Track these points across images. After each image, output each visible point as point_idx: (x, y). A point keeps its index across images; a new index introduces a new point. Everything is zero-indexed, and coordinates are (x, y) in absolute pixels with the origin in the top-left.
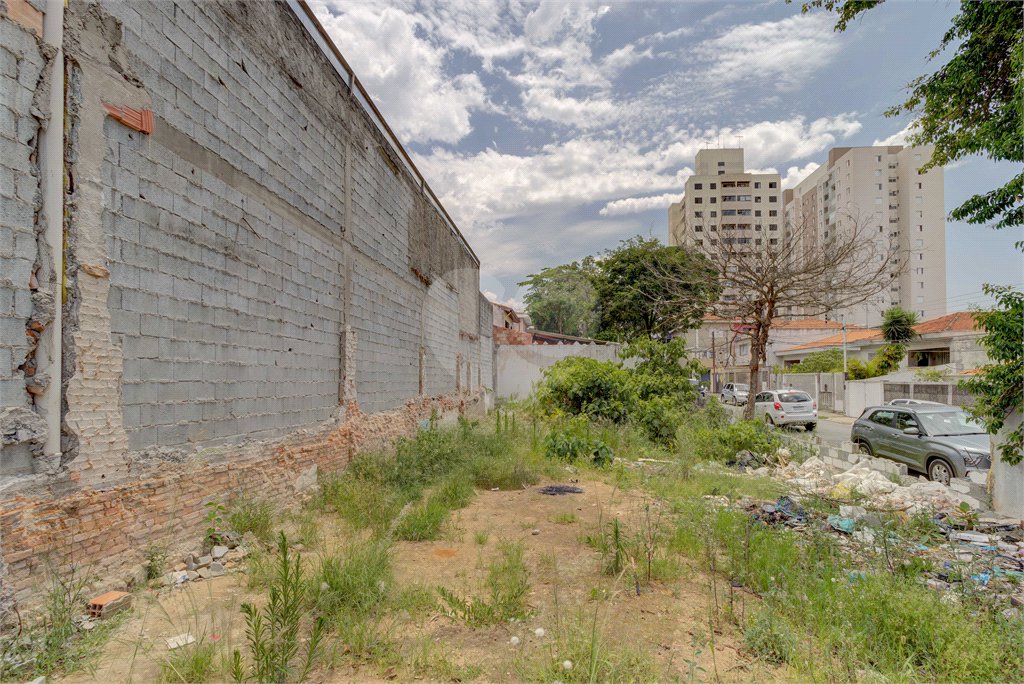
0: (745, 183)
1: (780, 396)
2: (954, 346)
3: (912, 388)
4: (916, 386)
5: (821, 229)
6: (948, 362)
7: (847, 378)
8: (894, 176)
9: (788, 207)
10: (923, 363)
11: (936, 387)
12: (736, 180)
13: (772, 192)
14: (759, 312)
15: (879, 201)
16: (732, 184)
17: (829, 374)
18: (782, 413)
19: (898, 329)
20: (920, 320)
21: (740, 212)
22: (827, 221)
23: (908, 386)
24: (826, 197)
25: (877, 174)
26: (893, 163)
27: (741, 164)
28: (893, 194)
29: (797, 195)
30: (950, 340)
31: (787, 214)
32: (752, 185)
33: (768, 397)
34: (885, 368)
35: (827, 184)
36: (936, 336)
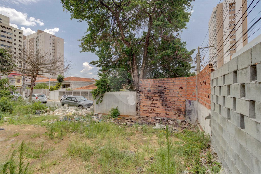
0: (11, 29)
1: (37, 95)
2: (71, 84)
3: (65, 92)
4: (66, 92)
5: (35, 50)
6: (69, 87)
7: (50, 90)
8: (54, 42)
9: (24, 41)
10: (64, 87)
11: (70, 92)
12: (7, 27)
13: (20, 35)
14: (33, 73)
15: (50, 47)
16: (5, 28)
17: (45, 89)
18: (38, 100)
19: (60, 79)
20: (64, 77)
21: (8, 37)
22: (37, 48)
23: (64, 92)
24: (37, 42)
25: (50, 41)
26: (54, 39)
27: (9, 22)
28: (53, 46)
29: (27, 38)
30: (70, 82)
31: (24, 42)
32: (13, 30)
33: (34, 96)
34: (58, 88)
35: (37, 38)
36: (68, 81)
